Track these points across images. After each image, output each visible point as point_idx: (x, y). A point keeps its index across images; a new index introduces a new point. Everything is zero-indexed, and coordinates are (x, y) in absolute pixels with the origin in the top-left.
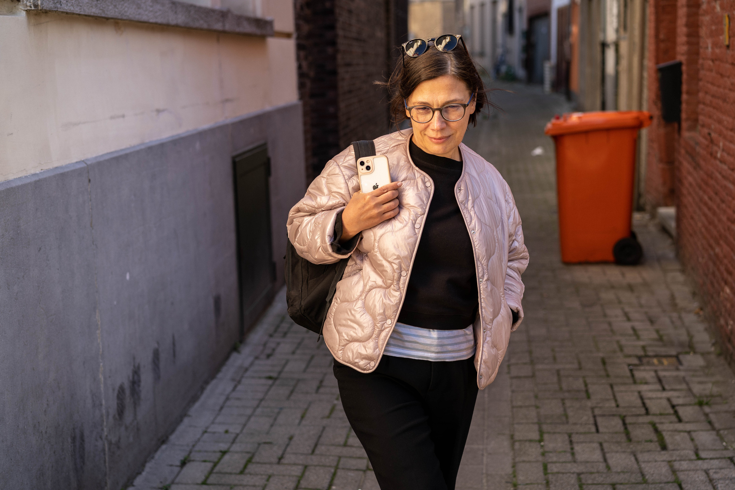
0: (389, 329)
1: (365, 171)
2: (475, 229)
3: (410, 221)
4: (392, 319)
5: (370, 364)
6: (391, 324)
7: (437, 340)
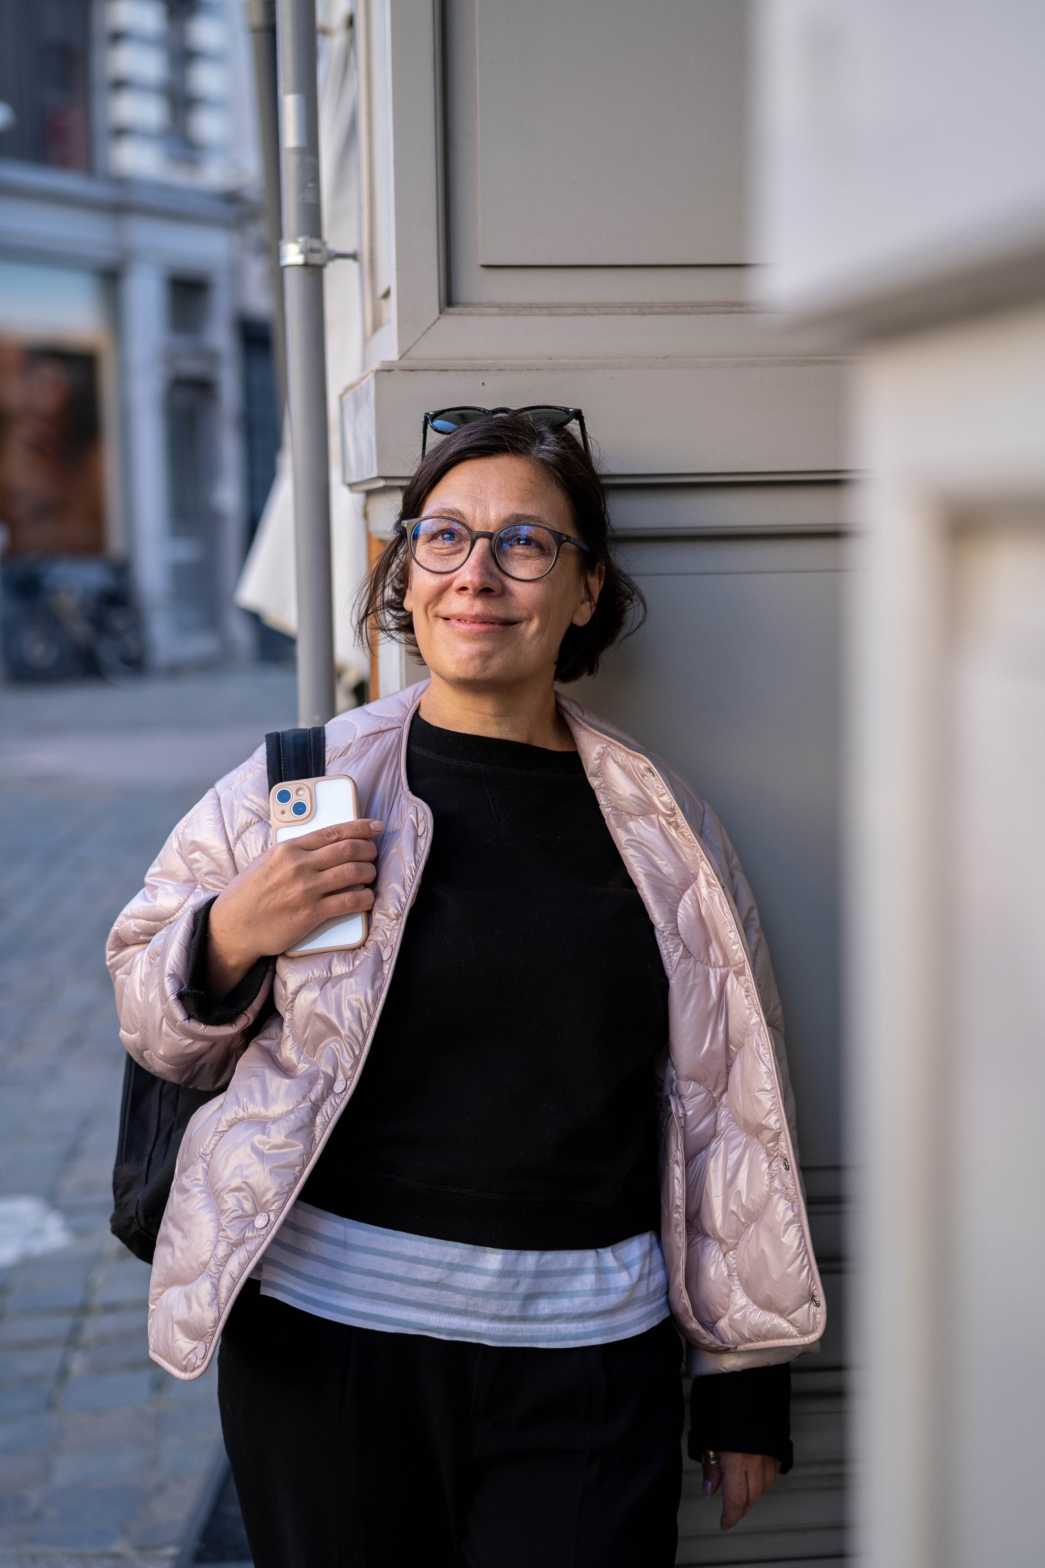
1: (290, 815)
4: (272, 1212)
5: (196, 1350)
6: (266, 1226)
7: (499, 1279)
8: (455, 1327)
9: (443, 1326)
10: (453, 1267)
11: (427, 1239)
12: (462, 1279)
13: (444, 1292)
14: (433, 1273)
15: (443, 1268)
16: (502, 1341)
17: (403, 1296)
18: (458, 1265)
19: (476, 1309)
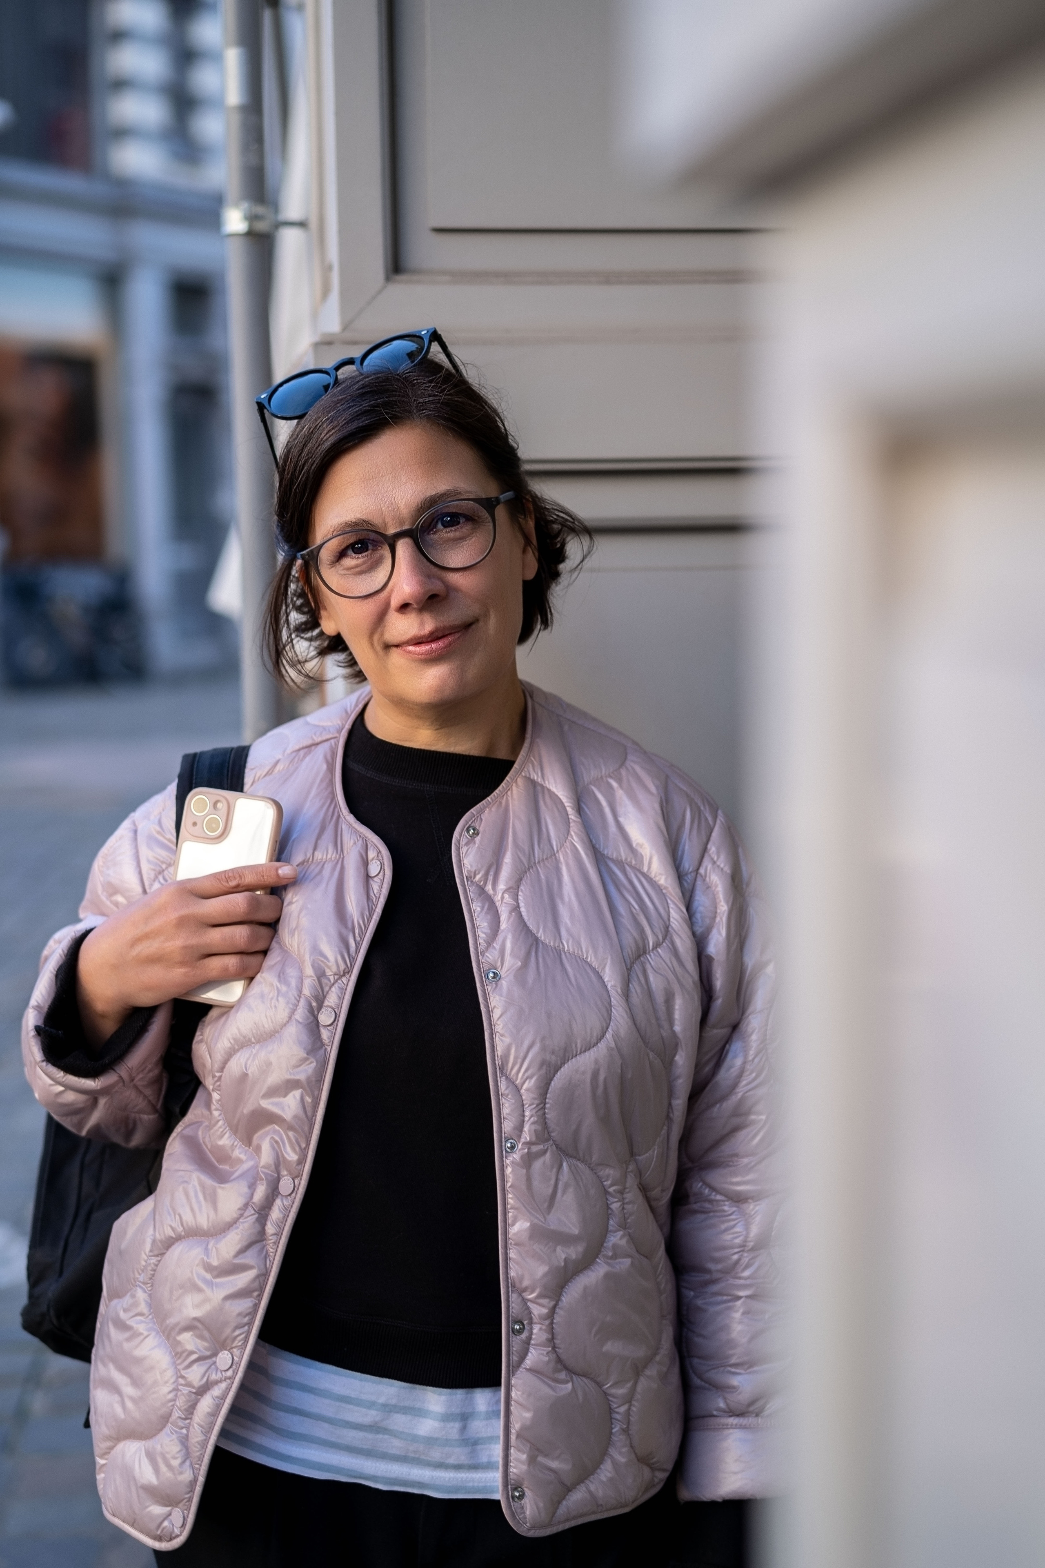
0: (223, 1385)
2: (499, 964)
3: (302, 1002)
4: (235, 1350)
5: (170, 1517)
6: (231, 1367)
7: (442, 1424)
8: (393, 1475)
9: (379, 1474)
10: (389, 1409)
11: (359, 1374)
12: (399, 1421)
13: (380, 1436)
14: (367, 1415)
15: (376, 1410)
16: (449, 1492)
17: (333, 1439)
18: (395, 1406)
19: (417, 1456)
